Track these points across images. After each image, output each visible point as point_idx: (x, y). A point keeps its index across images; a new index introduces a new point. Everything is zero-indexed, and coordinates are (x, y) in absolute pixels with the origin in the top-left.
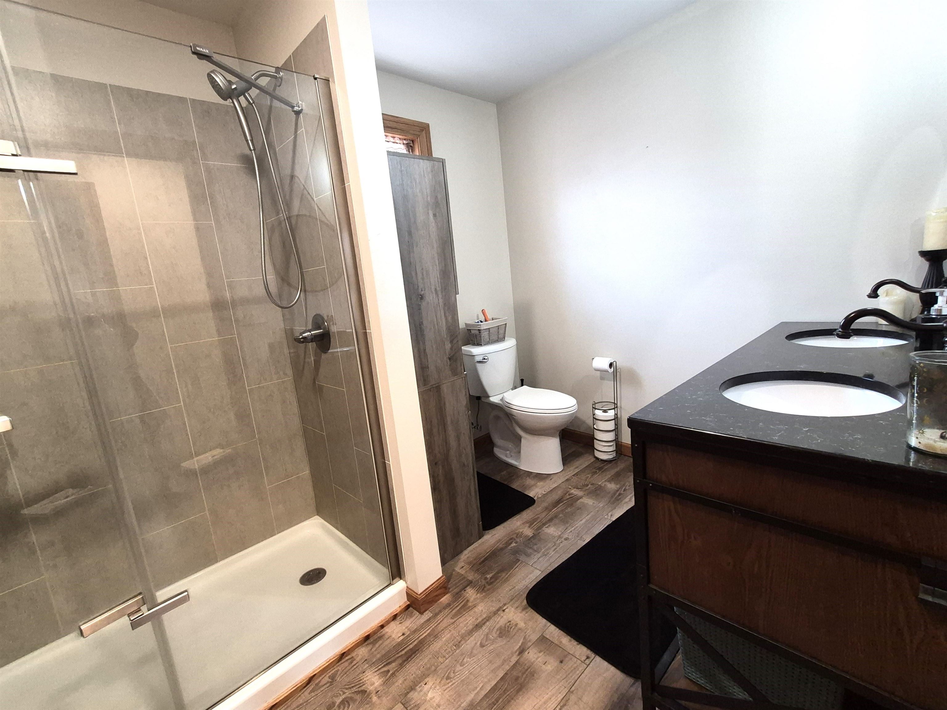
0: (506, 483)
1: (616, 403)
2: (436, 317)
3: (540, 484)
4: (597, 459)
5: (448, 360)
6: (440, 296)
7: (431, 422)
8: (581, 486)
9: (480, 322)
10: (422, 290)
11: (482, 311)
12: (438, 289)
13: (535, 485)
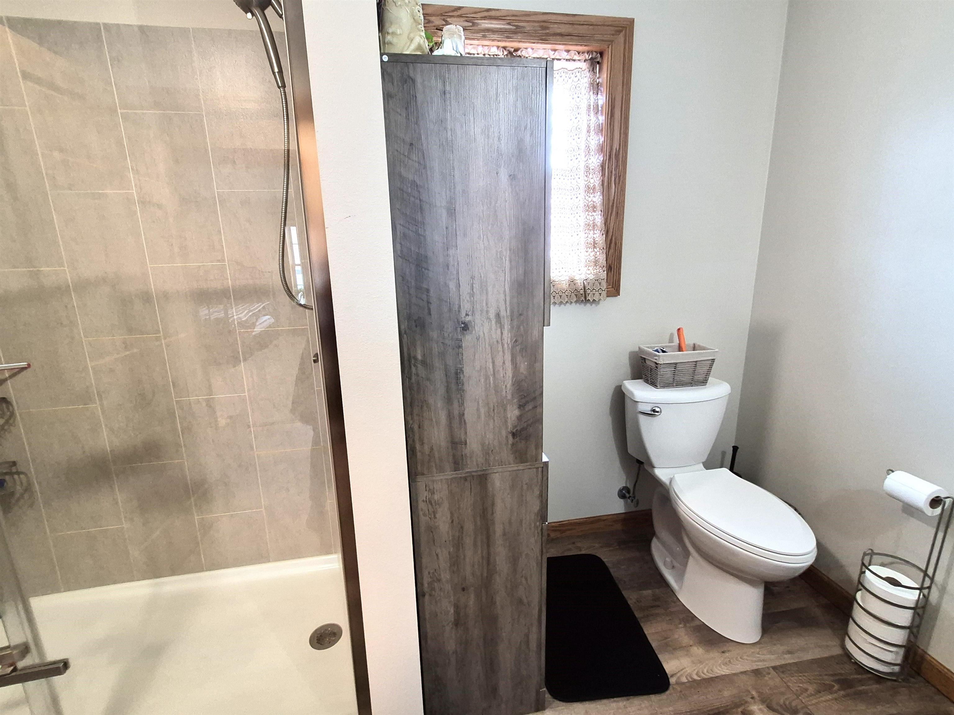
1: (930, 572)
2: (493, 363)
3: (698, 651)
5: (510, 437)
6: (507, 327)
8: (778, 704)
9: (660, 351)
10: (467, 315)
11: (679, 329)
12: (503, 313)
13: (686, 648)
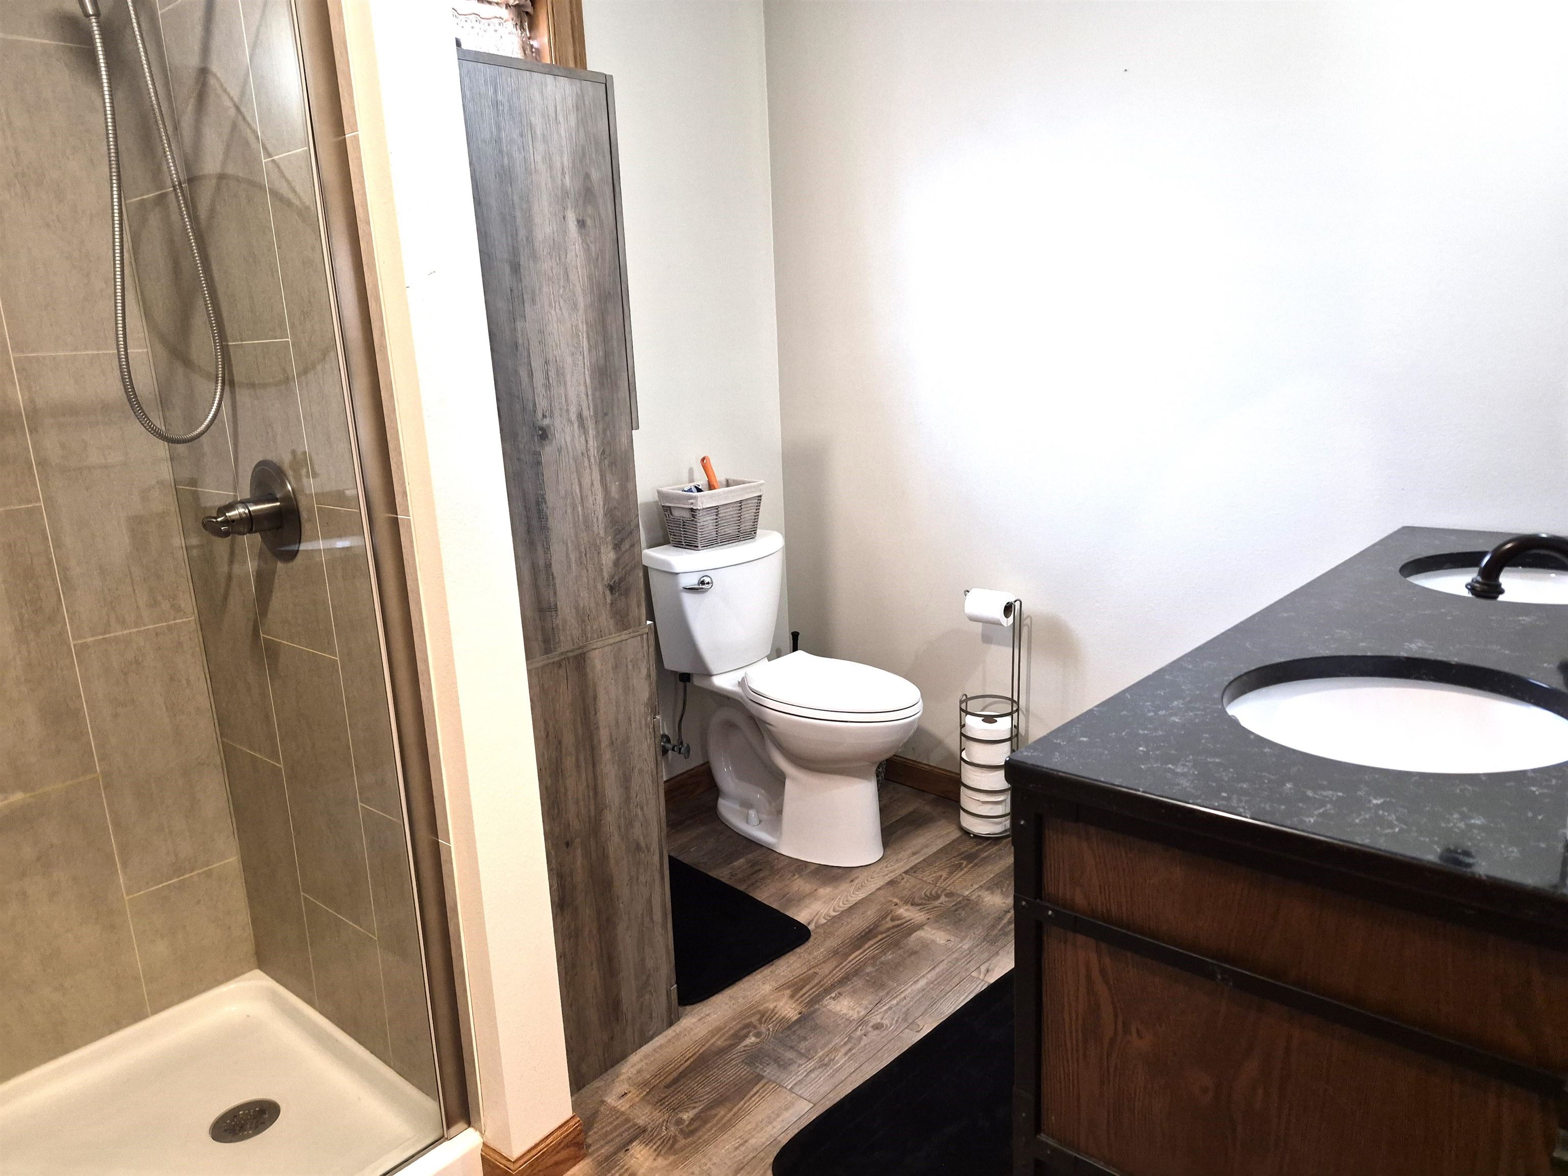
0: (742, 888)
1: (1015, 698)
2: (580, 485)
3: (825, 891)
4: (966, 833)
5: (608, 592)
6: (592, 432)
7: (560, 742)
8: (921, 898)
9: (694, 489)
10: (544, 416)
11: (703, 459)
12: (586, 413)
13: (812, 895)
